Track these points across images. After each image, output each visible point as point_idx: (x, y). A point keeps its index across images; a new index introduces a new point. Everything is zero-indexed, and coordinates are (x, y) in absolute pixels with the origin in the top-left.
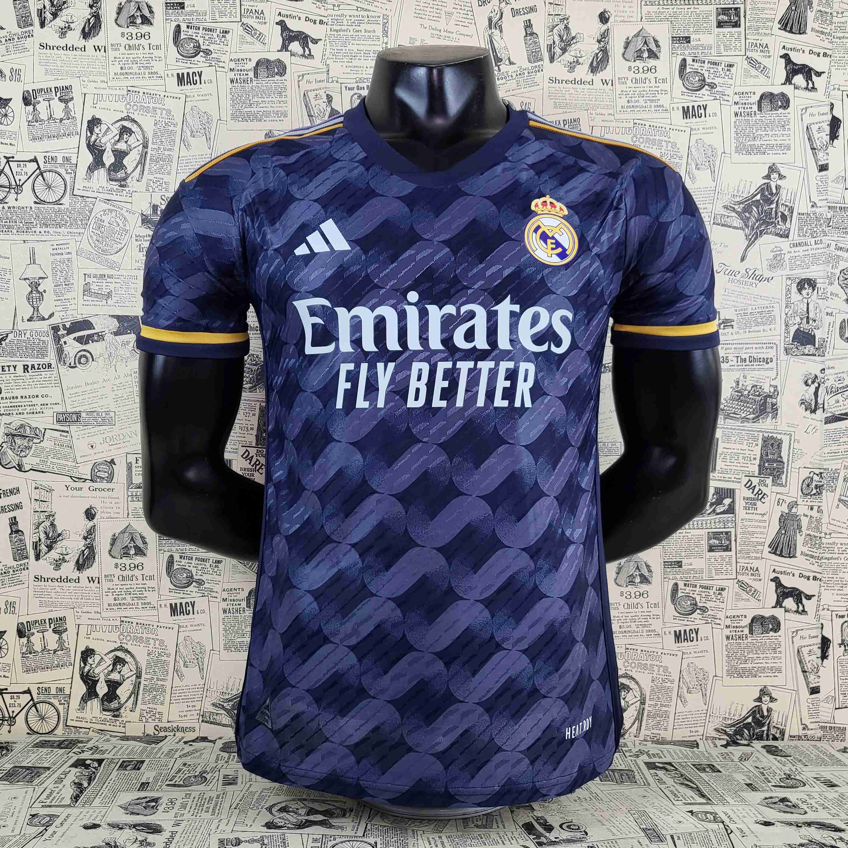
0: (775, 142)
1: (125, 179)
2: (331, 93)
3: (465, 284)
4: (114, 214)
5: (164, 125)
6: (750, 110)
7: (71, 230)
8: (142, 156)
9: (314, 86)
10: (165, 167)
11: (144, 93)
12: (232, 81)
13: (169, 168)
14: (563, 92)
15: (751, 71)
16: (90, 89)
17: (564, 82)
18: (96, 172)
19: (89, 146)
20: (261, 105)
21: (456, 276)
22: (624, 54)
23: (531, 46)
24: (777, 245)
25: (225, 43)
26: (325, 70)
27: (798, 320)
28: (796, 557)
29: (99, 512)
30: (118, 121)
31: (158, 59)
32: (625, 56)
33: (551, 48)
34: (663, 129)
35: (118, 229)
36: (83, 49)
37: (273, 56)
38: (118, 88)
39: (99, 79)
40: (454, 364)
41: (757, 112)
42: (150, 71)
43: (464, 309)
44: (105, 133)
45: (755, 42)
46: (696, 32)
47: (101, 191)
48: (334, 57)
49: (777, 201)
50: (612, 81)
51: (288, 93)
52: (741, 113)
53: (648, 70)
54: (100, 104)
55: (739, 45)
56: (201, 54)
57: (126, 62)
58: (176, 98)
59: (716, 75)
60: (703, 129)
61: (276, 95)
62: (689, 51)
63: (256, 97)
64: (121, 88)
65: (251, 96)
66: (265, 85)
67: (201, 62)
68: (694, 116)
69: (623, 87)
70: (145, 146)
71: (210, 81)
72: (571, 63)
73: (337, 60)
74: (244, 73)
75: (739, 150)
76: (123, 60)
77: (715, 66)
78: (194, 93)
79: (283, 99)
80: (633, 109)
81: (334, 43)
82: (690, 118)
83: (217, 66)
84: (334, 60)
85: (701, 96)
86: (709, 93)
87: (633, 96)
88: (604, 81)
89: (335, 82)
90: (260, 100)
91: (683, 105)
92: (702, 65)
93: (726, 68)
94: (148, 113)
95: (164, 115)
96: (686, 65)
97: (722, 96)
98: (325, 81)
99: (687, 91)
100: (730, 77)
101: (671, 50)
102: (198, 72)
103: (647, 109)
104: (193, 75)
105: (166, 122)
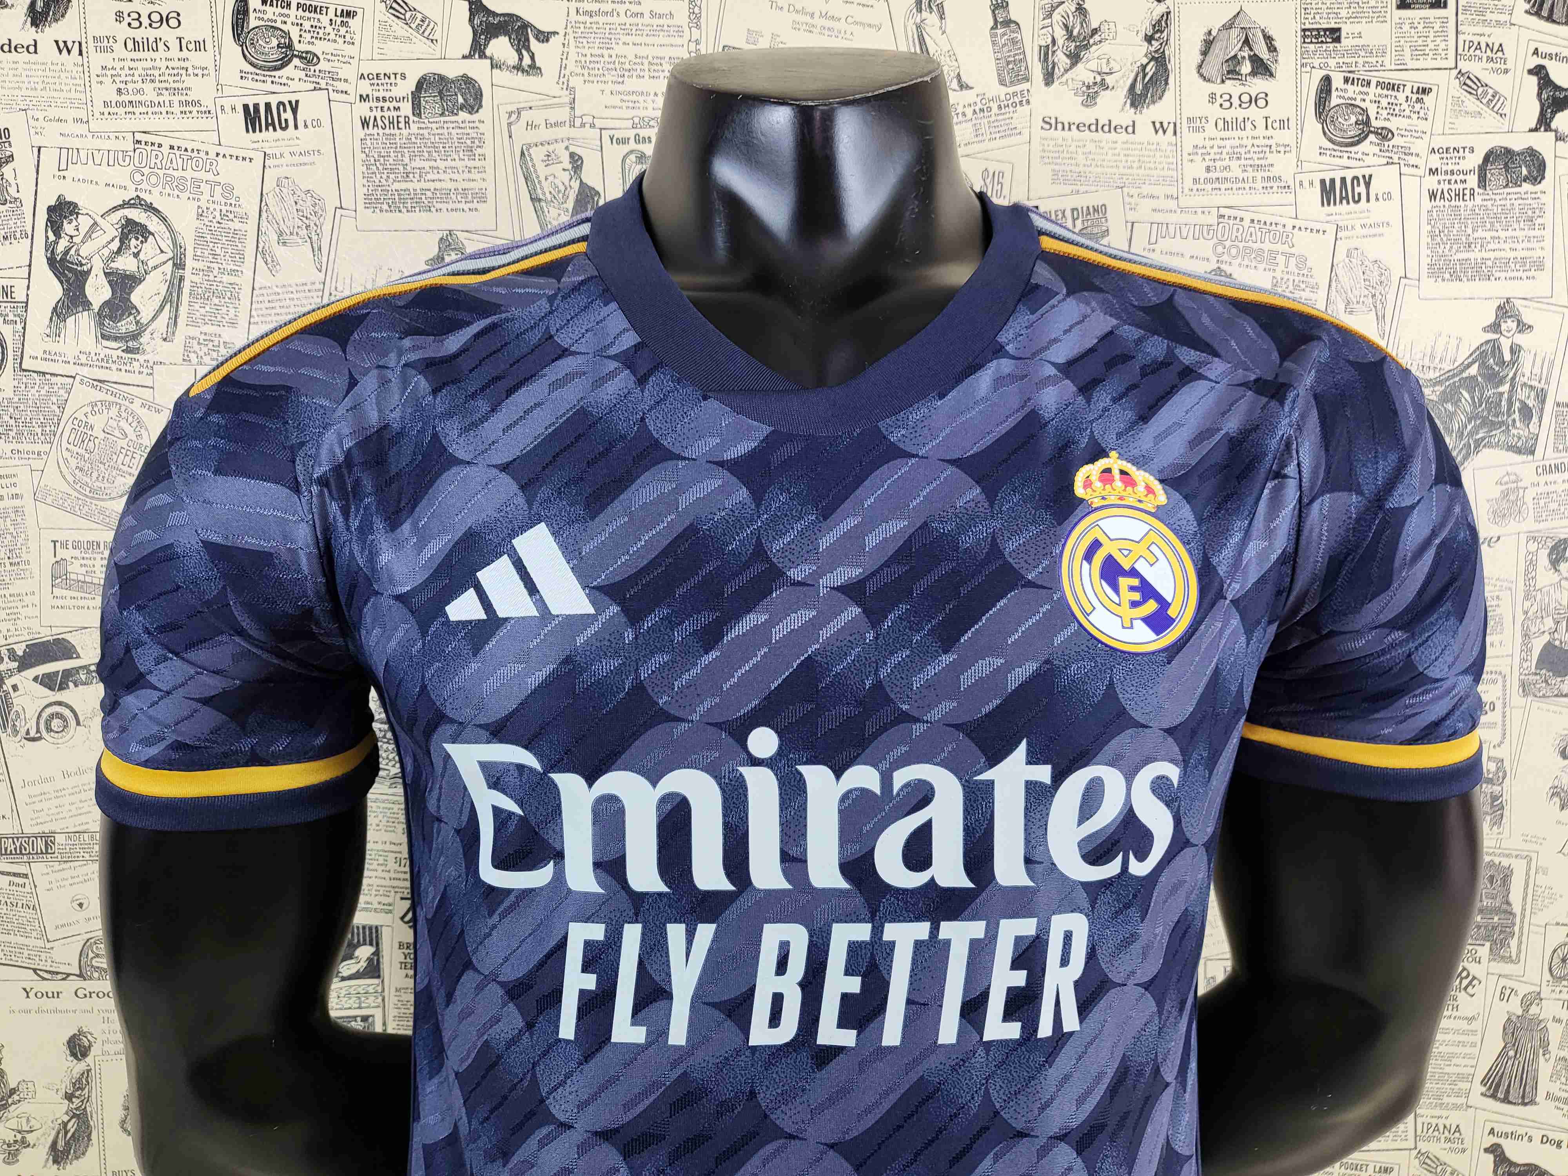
0: (1512, 255)
1: (135, 336)
2: (578, 151)
3: (905, 707)
4: (114, 411)
5: (218, 218)
6: (1461, 186)
7: (20, 447)
8: (171, 284)
9: (545, 134)
10: (224, 309)
11: (172, 147)
12: (365, 123)
13: (232, 311)
14: (1073, 149)
15: (1467, 103)
16: (51, 137)
17: (1074, 127)
18: (70, 320)
19: (52, 262)
20: (429, 177)
21: (878, 686)
22: (1200, 66)
23: (1005, 49)
24: (1509, 469)
25: (348, 39)
26: (567, 100)
27: (1549, 623)
28: (1535, 1104)
29: (99, 1041)
30: (115, 209)
31: (200, 72)
32: (1203, 71)
33: (1046, 54)
34: (1280, 227)
35: (123, 443)
36: (32, 49)
37: (452, 70)
38: (112, 136)
39: (70, 114)
40: (877, 931)
41: (1477, 190)
42: (183, 98)
43: (902, 777)
44: (88, 235)
45: (1476, 39)
46: (1354, 18)
47: (83, 360)
48: (586, 72)
49: (1513, 378)
50: (1175, 124)
51: (487, 150)
52: (1442, 192)
53: (1251, 101)
54: (75, 171)
55: (1443, 45)
56: (296, 61)
57: (129, 79)
58: (244, 159)
59: (1393, 110)
60: (1363, 226)
61: (461, 153)
62: (1337, 60)
63: (418, 158)
64: (120, 135)
65: (407, 155)
66: (436, 132)
67: (297, 80)
68: (1344, 198)
69: (1197, 138)
70: (179, 265)
71: (317, 123)
72: (1088, 87)
73: (591, 79)
74: (391, 105)
75: (1436, 272)
76: (123, 73)
77: (1390, 92)
78: (282, 150)
79: (477, 163)
80: (1217, 185)
81: (585, 41)
82: (1335, 204)
83: (330, 88)
84: (586, 77)
85: (1359, 156)
86: (1376, 149)
87: (1218, 157)
88: (1158, 125)
89: (588, 126)
90: (427, 164)
91: (1322, 175)
92: (1365, 89)
93: (1415, 97)
94: (181, 191)
95: (218, 197)
96: (1330, 91)
97: (1403, 156)
98: (567, 124)
99: (1331, 146)
100: (1422, 115)
101: (1299, 57)
102: (290, 102)
103: (1247, 186)
104: (278, 109)
105: (224, 212)
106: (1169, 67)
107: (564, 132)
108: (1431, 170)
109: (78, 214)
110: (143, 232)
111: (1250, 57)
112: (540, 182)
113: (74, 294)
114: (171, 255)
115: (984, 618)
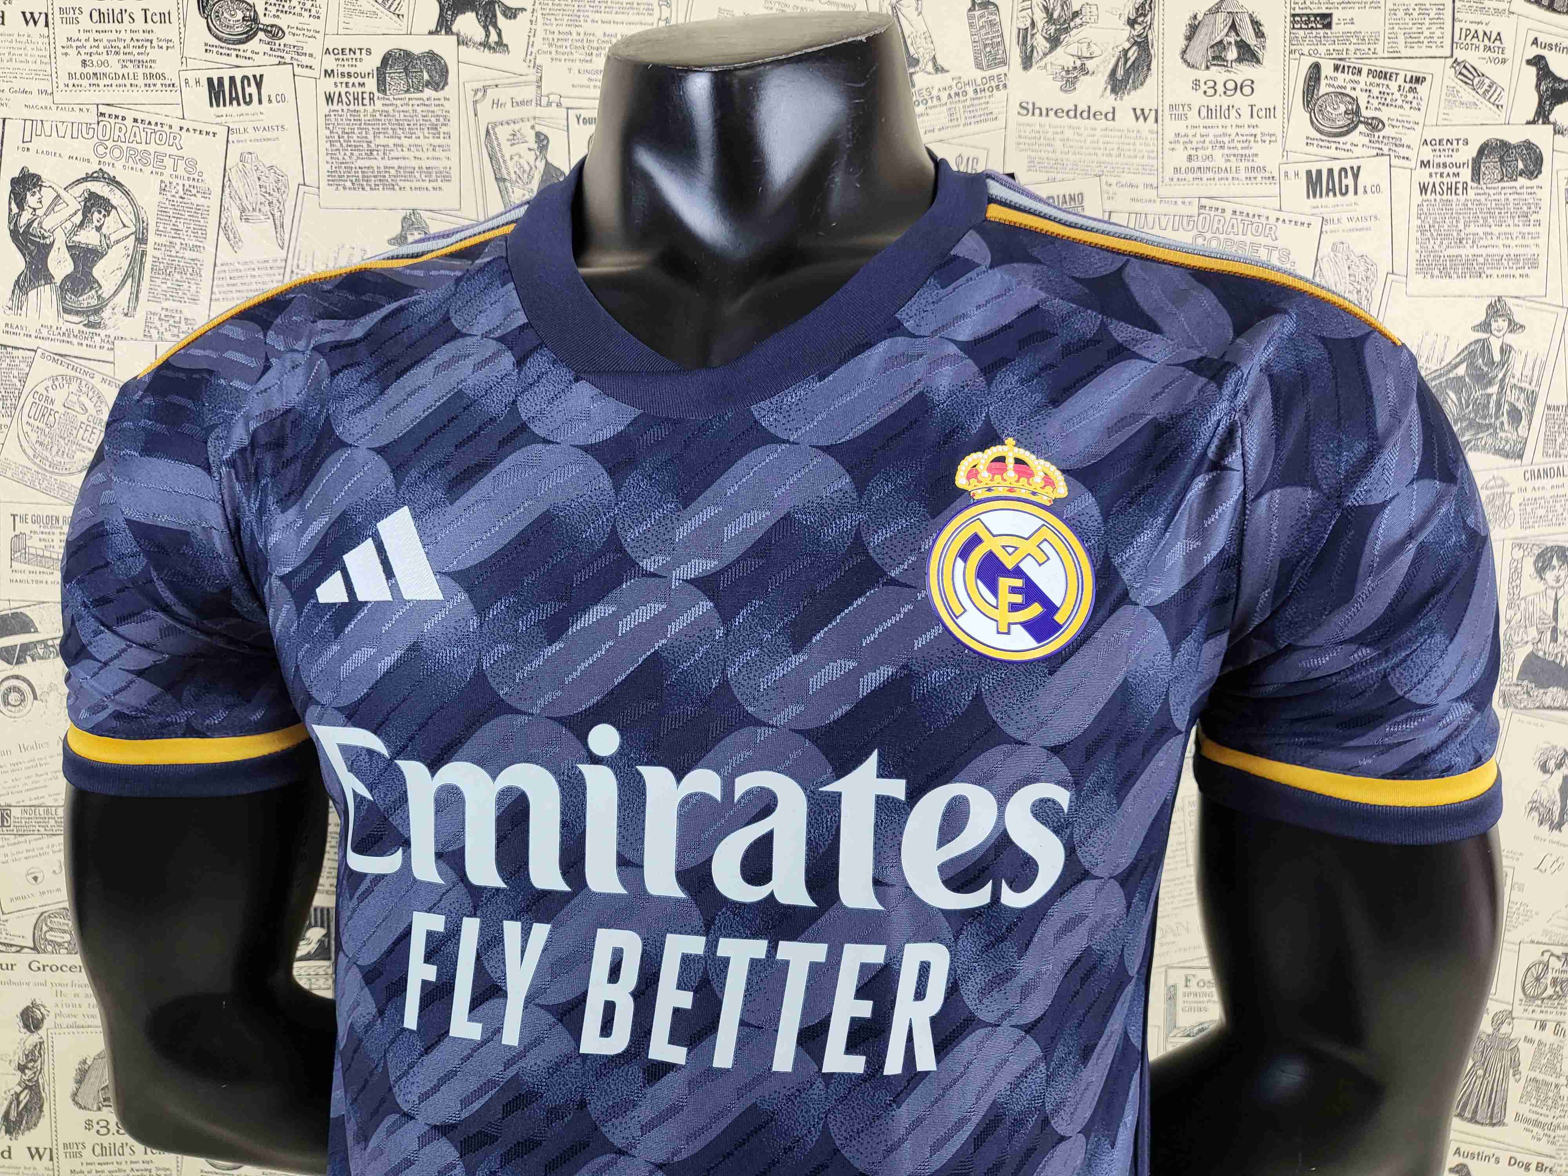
0: (1505, 251)
1: (97, 311)
4: (74, 387)
5: (181, 193)
6: (1454, 180)
8: (133, 259)
9: (510, 113)
10: (186, 285)
11: (135, 120)
12: (329, 99)
13: (194, 287)
14: (1050, 135)
15: (1462, 93)
16: (15, 109)
17: (1052, 113)
18: (32, 294)
20: (393, 154)
22: (1184, 52)
23: (983, 32)
24: (1495, 473)
25: (313, 13)
26: (533, 78)
27: (1533, 633)
28: (1504, 1124)
29: (52, 1015)
30: (79, 181)
31: (164, 45)
32: (1187, 56)
33: (1025, 38)
34: (1263, 220)
35: (83, 418)
37: (418, 46)
38: (76, 108)
39: (34, 86)
41: (1470, 183)
42: (148, 71)
45: (1473, 27)
46: (1346, 4)
47: (45, 334)
48: (553, 49)
49: (1503, 380)
50: (1157, 111)
51: (453, 128)
52: (1434, 185)
53: (1236, 89)
54: (38, 143)
55: (1438, 33)
56: (261, 35)
57: (94, 50)
58: (207, 133)
59: (1384, 100)
60: (1350, 219)
61: (426, 131)
62: (1328, 47)
63: (382, 136)
64: (84, 107)
65: (371, 132)
66: (401, 109)
67: (261, 54)
68: (1331, 190)
69: (1180, 126)
70: (141, 239)
71: (282, 99)
72: (1068, 72)
73: (558, 57)
74: (356, 81)
75: (1424, 267)
76: (88, 45)
77: (1382, 81)
78: (246, 125)
79: (441, 141)
80: (1199, 175)
81: (553, 18)
82: (1321, 196)
83: (295, 63)
84: (554, 55)
85: (1348, 147)
86: (1366, 140)
87: (1200, 145)
88: (1139, 112)
89: (554, 105)
90: (391, 142)
91: (1309, 166)
92: (1356, 78)
93: (1408, 86)
94: (144, 165)
95: (181, 172)
96: (1319, 79)
97: (1394, 148)
98: (534, 103)
99: (1318, 136)
100: (1414, 105)
101: (1287, 44)
102: (254, 76)
103: (1230, 176)
104: (242, 83)
105: (187, 187)
106: (1152, 52)
107: (531, 110)
108: (1422, 162)
109: (41, 186)
110: (106, 206)
111: (1236, 42)
112: (504, 161)
113: (37, 266)
114: (133, 229)
115: (838, 617)
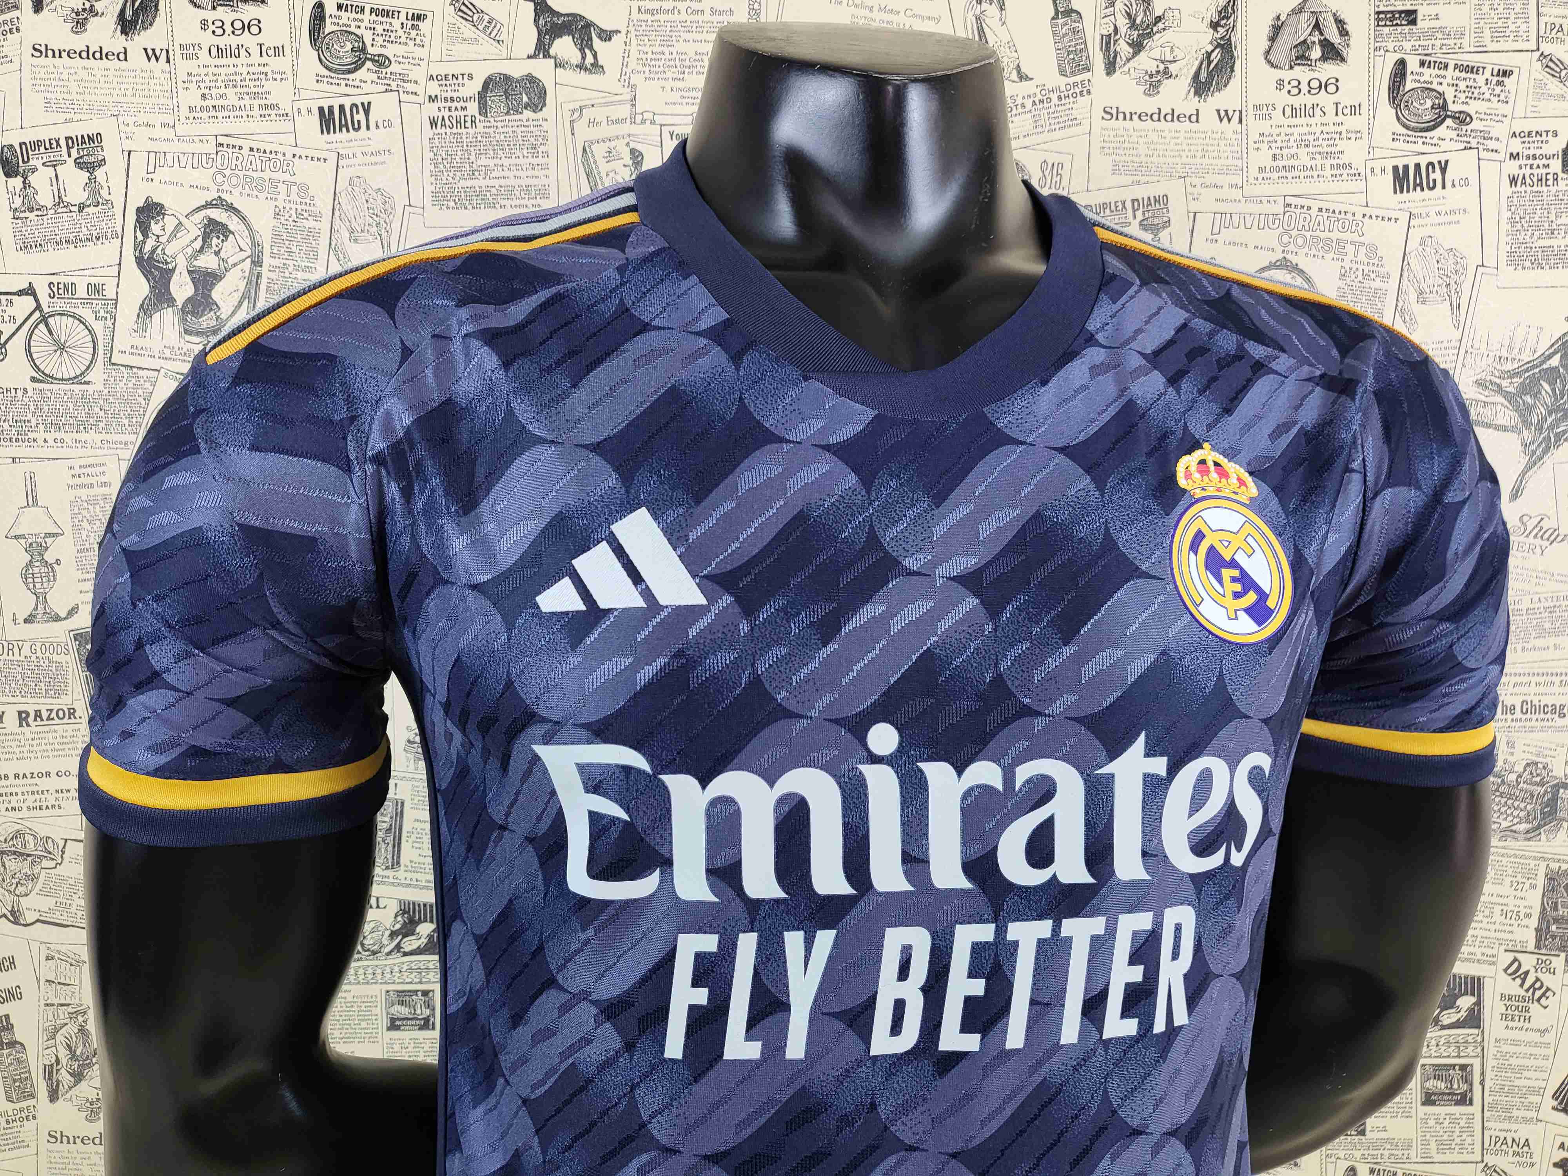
2: (639, 147)
5: (294, 217)
6: (1544, 171)
7: (109, 437)
8: (249, 281)
9: (606, 131)
11: (252, 149)
12: (433, 123)
14: (1134, 139)
15: (1550, 86)
16: (140, 142)
17: (1135, 117)
18: (156, 316)
19: (140, 261)
20: (494, 174)
22: (1268, 52)
23: (1066, 39)
25: (418, 41)
26: (628, 97)
30: (199, 209)
31: (278, 77)
32: (1270, 57)
34: (1350, 216)
36: (122, 56)
37: (517, 70)
38: (197, 139)
39: (157, 119)
41: (1561, 175)
42: (263, 102)
44: (173, 235)
45: (1558, 21)
47: (168, 355)
48: (647, 69)
50: (1240, 112)
51: (551, 147)
52: (1524, 178)
53: (1320, 87)
54: (162, 174)
55: (1524, 27)
56: (369, 64)
57: (213, 84)
58: (319, 159)
59: (1472, 94)
60: (1439, 213)
61: (525, 151)
62: (1413, 43)
63: (483, 157)
64: (204, 138)
65: (473, 154)
66: (502, 130)
67: (369, 82)
68: (1418, 185)
69: (1265, 126)
70: (257, 262)
71: (389, 124)
72: (1151, 76)
73: (652, 76)
74: (459, 105)
75: (1515, 259)
76: (207, 79)
77: (1469, 75)
78: (355, 150)
79: (540, 160)
80: (1284, 174)
81: (646, 38)
82: (1408, 191)
83: (401, 90)
84: (647, 75)
85: (1435, 141)
86: (1453, 134)
87: (1285, 145)
88: (1222, 114)
89: (648, 122)
90: (491, 162)
91: (1395, 162)
92: (1442, 72)
93: (1495, 79)
94: (260, 191)
95: (294, 197)
96: (1405, 75)
97: (1482, 141)
98: (628, 121)
99: (1404, 131)
100: (1502, 98)
101: (1372, 41)
102: (363, 104)
103: (1315, 174)
104: (351, 110)
105: (299, 211)
106: (1235, 54)
107: (626, 128)
108: (1512, 154)
109: (164, 214)
110: (223, 230)
111: (1320, 41)
112: (601, 178)
113: (160, 291)
114: (249, 252)
